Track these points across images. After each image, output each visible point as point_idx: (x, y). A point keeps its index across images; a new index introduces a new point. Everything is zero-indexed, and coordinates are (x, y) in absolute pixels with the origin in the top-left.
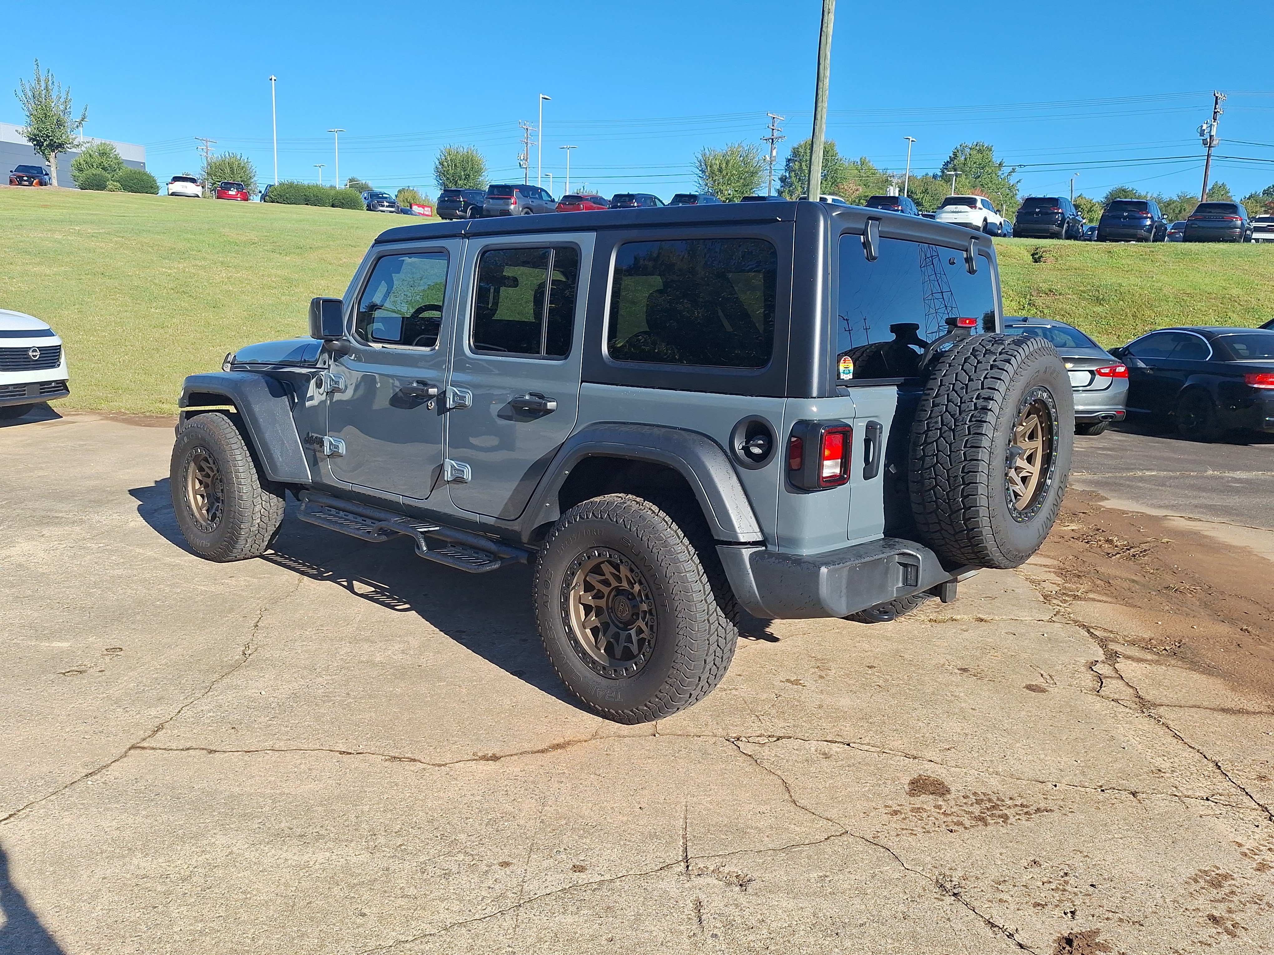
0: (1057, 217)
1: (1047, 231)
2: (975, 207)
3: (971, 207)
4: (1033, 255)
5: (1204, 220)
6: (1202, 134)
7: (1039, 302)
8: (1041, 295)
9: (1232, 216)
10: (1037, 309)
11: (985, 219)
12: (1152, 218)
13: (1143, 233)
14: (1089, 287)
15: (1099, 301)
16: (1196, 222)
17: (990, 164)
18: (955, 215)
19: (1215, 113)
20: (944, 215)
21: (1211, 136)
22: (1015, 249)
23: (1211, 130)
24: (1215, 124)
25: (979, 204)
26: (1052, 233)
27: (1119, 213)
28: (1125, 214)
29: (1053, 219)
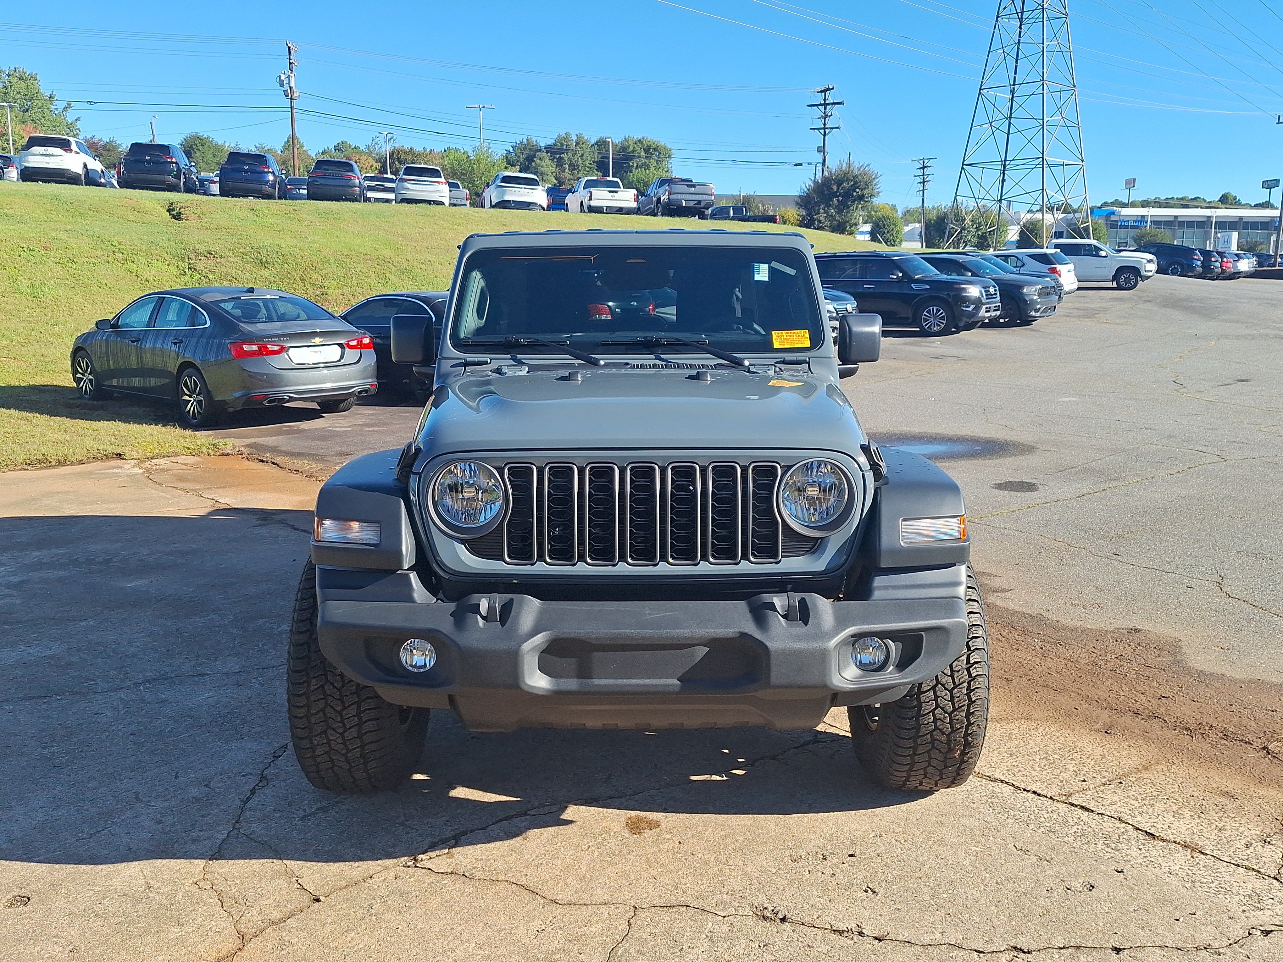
0: (172, 167)
1: (163, 182)
2: (71, 151)
3: (65, 150)
4: (169, 211)
5: (324, 177)
6: (282, 85)
7: (199, 266)
8: (200, 258)
9: (350, 174)
10: (199, 274)
11: (85, 166)
12: (273, 173)
13: (267, 189)
14: (249, 249)
15: (264, 264)
16: (318, 179)
17: (38, 95)
18: (47, 159)
19: (290, 63)
20: (31, 158)
21: (290, 88)
22: (149, 205)
23: (289, 82)
24: (292, 75)
25: (74, 147)
26: (169, 185)
27: (238, 166)
28: (246, 167)
29: (168, 170)
